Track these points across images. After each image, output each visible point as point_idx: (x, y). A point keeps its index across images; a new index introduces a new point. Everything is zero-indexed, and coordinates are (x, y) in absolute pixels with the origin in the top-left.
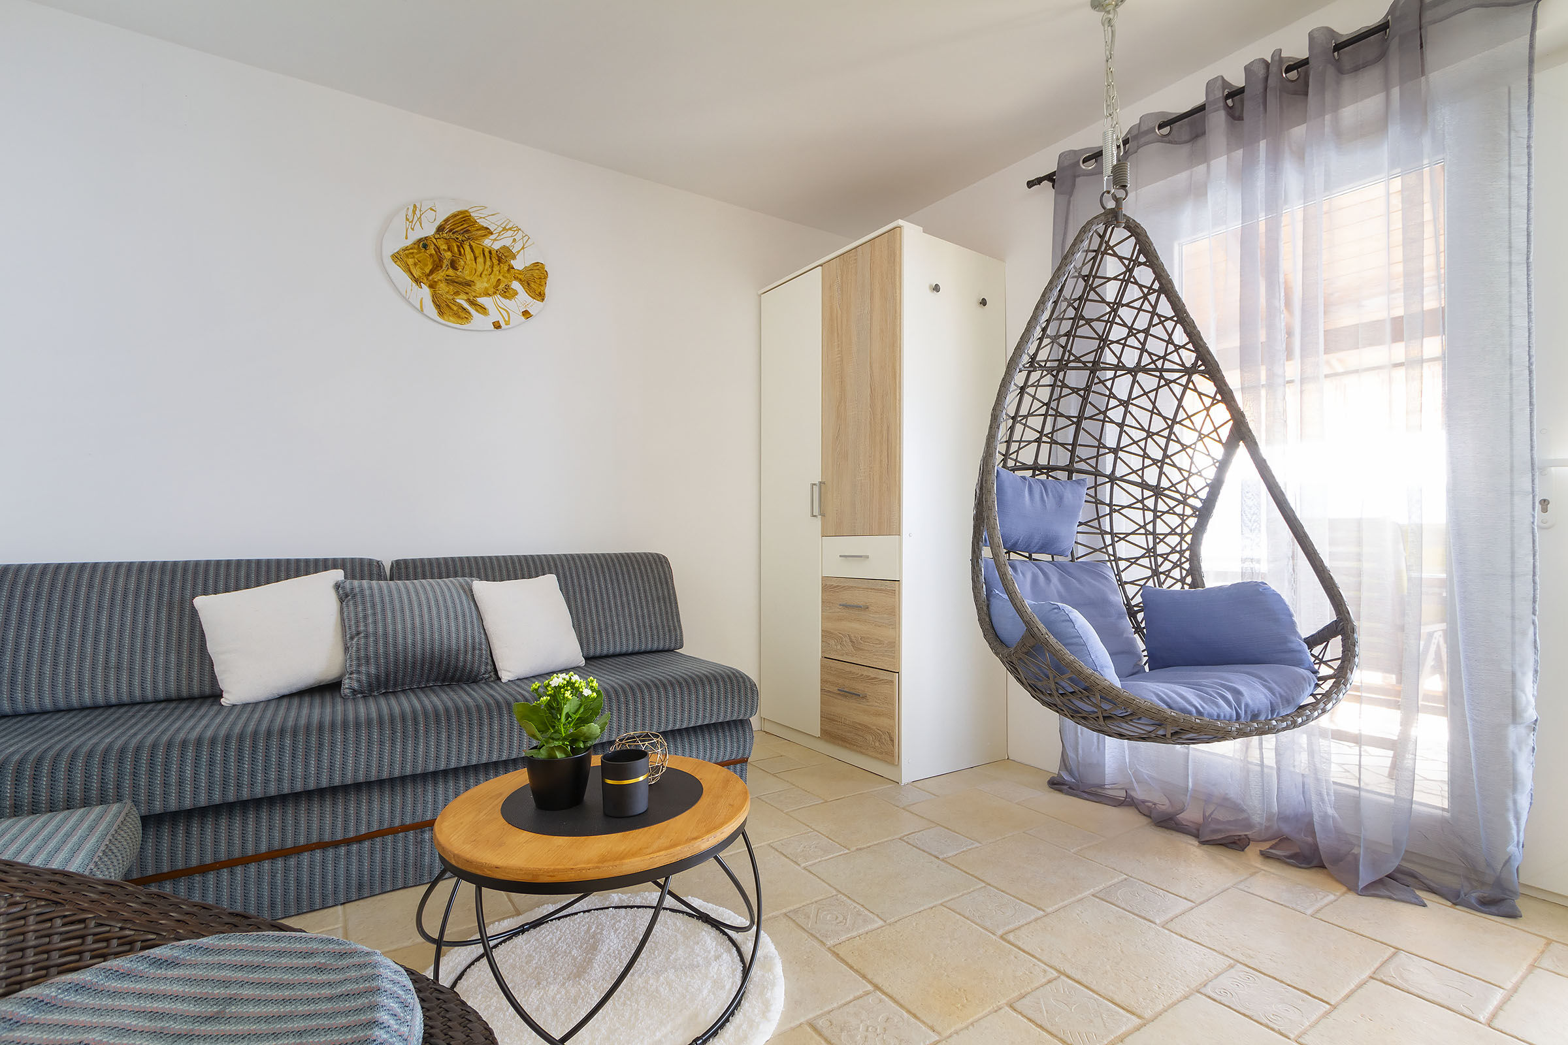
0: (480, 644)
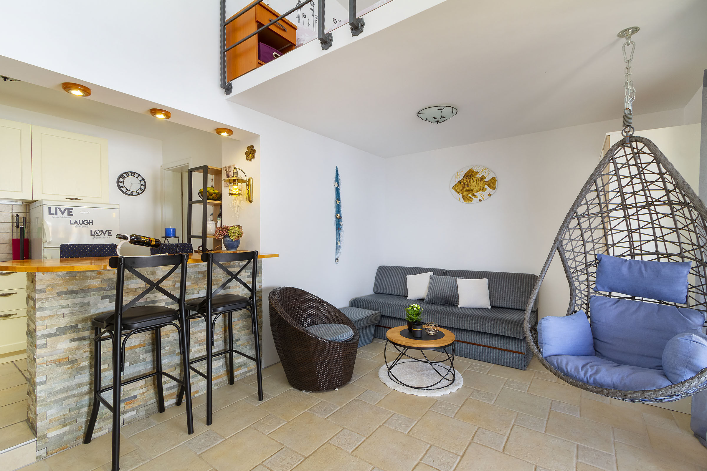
0: (456, 296)
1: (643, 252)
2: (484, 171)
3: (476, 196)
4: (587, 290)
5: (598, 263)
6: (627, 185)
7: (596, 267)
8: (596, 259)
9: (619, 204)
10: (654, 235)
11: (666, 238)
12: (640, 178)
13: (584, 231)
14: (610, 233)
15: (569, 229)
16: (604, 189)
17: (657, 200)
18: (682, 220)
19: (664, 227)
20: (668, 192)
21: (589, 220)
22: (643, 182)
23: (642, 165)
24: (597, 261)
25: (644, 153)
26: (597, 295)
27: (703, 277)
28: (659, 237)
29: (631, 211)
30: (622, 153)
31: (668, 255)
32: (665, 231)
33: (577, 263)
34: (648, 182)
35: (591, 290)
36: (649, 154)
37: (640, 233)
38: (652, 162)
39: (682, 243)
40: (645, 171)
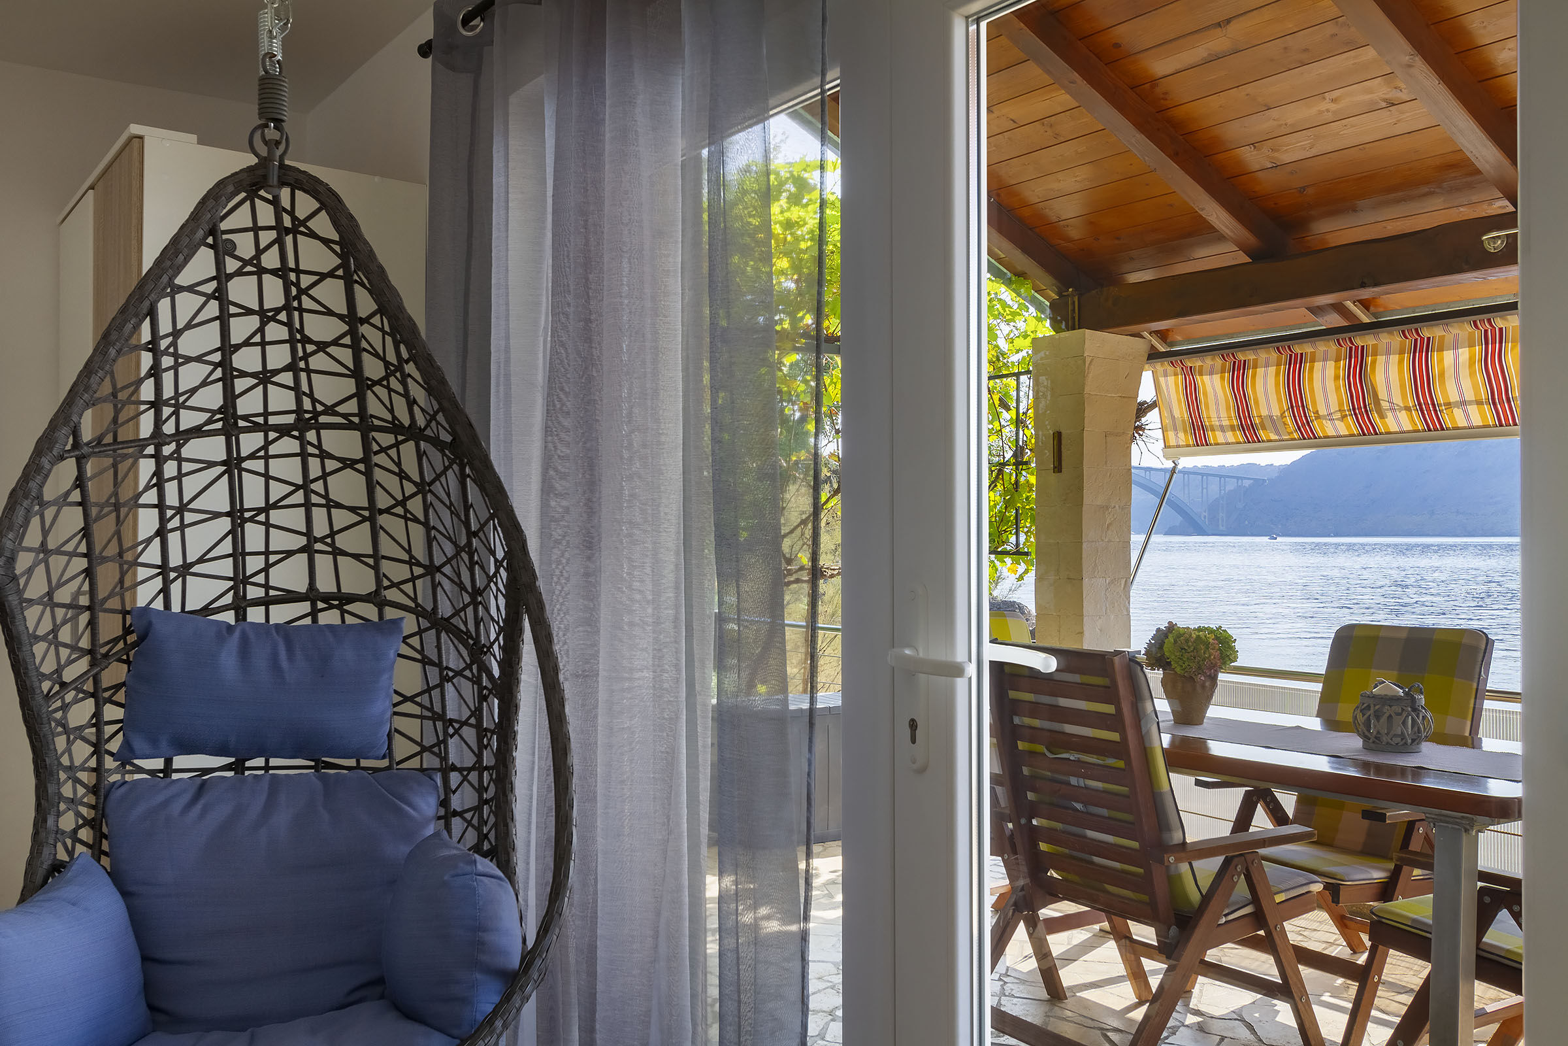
1: (272, 593)
4: (93, 763)
5: (135, 645)
6: (247, 343)
7: (127, 662)
8: (127, 631)
9: (214, 412)
10: (308, 533)
11: (341, 541)
12: (289, 324)
13: (94, 511)
14: (175, 523)
15: (43, 505)
16: (174, 344)
17: (330, 410)
18: (392, 482)
19: (339, 506)
20: (363, 385)
21: (115, 466)
22: (298, 337)
23: (298, 278)
24: (131, 638)
25: (312, 235)
26: (128, 778)
27: (432, 663)
28: (321, 540)
29: (250, 442)
30: (241, 218)
31: (341, 600)
32: (341, 518)
33: (64, 653)
34: (311, 341)
35: (110, 763)
36: (326, 242)
37: (267, 525)
38: (331, 274)
39: (384, 557)
40: (307, 303)
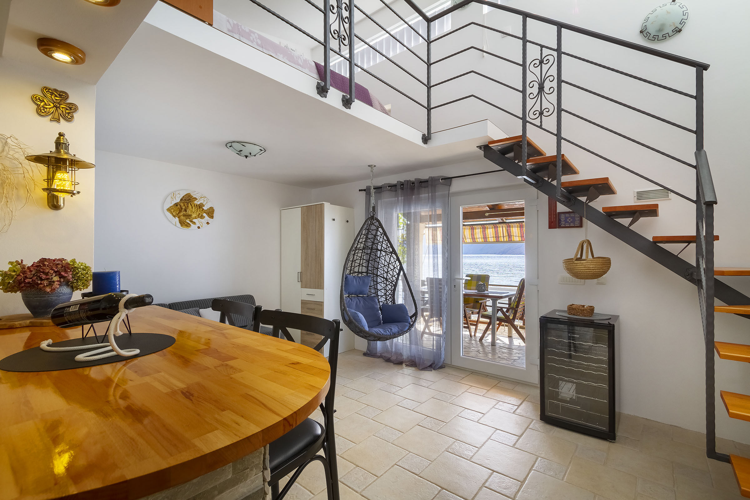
2: (203, 199)
3: (194, 223)
